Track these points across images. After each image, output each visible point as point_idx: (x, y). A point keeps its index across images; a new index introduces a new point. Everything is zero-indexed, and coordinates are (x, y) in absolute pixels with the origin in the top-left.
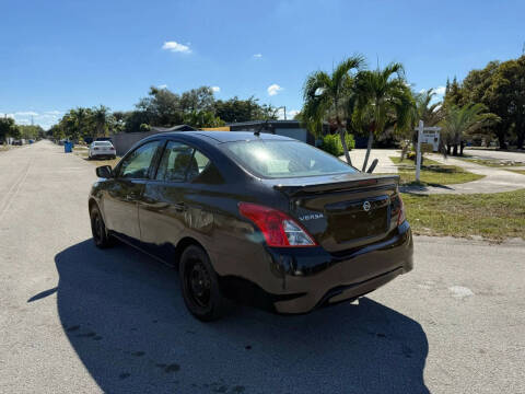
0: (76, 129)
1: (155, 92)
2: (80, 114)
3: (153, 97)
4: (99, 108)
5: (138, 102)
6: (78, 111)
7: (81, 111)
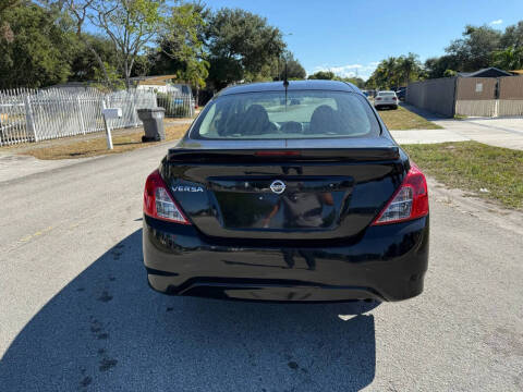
0: (385, 80)
1: (470, 31)
2: (390, 64)
3: (468, 37)
4: (407, 57)
5: (449, 45)
6: (388, 61)
7: (392, 60)
